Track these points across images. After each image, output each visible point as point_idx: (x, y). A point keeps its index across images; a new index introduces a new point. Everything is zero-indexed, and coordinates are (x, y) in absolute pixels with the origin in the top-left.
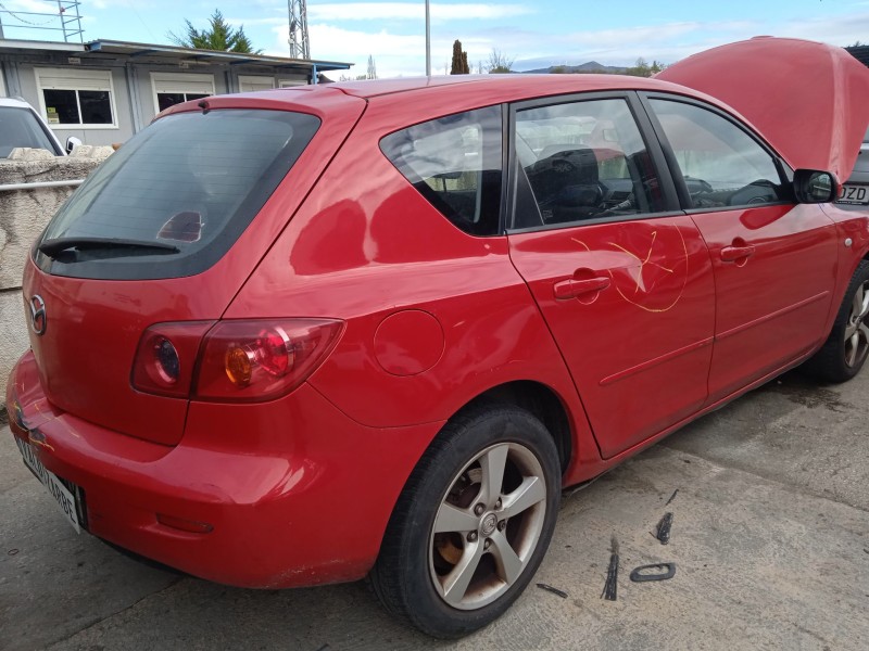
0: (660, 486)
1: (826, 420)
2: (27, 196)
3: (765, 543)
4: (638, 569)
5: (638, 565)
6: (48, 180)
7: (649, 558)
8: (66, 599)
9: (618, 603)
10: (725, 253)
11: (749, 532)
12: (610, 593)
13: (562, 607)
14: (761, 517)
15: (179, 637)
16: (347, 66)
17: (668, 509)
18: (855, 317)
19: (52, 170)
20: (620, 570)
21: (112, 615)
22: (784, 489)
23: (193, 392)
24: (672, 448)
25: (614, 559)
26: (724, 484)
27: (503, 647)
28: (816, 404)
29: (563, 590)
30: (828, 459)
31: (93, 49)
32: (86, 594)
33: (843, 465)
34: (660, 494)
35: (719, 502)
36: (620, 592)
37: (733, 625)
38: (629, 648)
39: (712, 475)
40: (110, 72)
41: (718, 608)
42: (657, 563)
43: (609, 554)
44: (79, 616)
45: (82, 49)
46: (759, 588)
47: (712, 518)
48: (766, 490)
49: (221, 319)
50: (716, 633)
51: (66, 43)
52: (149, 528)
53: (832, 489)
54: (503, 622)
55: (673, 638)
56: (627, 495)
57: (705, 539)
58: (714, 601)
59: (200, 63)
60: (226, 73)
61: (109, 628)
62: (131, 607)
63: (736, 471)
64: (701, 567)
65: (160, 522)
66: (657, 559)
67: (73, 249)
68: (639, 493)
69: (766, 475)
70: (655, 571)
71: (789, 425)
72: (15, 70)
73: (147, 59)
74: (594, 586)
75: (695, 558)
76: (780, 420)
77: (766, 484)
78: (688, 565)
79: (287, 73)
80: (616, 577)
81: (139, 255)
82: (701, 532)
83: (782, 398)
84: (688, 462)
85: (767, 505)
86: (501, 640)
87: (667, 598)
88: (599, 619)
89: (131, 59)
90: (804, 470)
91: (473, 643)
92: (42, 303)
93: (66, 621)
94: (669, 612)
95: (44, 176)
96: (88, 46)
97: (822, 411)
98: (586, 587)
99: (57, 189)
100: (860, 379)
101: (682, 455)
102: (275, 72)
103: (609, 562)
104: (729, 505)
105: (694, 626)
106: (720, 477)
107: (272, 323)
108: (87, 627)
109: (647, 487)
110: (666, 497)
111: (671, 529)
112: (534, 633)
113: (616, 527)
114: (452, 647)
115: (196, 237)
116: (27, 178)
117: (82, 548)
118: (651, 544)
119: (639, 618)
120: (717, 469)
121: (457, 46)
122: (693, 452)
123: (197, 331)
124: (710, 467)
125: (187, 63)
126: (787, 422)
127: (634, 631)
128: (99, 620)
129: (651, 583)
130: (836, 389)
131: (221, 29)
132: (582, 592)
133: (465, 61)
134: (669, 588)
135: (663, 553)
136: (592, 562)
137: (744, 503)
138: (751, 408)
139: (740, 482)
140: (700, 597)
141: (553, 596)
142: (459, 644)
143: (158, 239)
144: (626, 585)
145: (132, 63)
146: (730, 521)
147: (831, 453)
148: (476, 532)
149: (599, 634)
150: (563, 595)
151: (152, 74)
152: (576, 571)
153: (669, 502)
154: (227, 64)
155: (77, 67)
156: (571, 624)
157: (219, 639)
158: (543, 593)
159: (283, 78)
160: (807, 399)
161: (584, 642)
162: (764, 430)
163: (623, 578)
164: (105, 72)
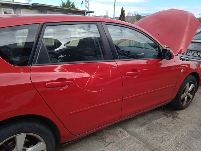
0: (107, 140)
1: (170, 122)
10: (127, 74)
16: (93, 12)
17: (105, 149)
18: (186, 92)
22: (143, 146)
24: (119, 127)
26: (127, 141)
28: (170, 117)
30: (162, 137)
31: (34, 5)
33: (166, 139)
34: (105, 143)
39: (125, 138)
40: (38, 11)
45: (31, 5)
48: (138, 146)
51: (28, 4)
53: (158, 148)
56: (96, 142)
59: (58, 10)
60: (65, 12)
63: (133, 137)
68: (100, 141)
69: (141, 140)
71: (157, 123)
72: (16, 9)
73: (46, 8)
76: (156, 121)
77: (139, 143)
79: (80, 13)
83: (161, 113)
84: (121, 132)
89: (43, 8)
90: (153, 139)
96: (32, 4)
97: (170, 119)
100: (187, 109)
101: (121, 129)
102: (77, 13)
106: (127, 139)
109: (104, 140)
120: (128, 136)
121: (122, 9)
122: (124, 129)
124: (126, 135)
125: (56, 9)
130: (178, 112)
131: (69, 2)
133: (124, 12)
138: (150, 115)
139: (132, 141)
145: (43, 9)
147: (165, 135)
151: (48, 12)
153: (106, 146)
154: (66, 10)
155: (30, 9)
160: (168, 114)
162: (149, 123)
164: (37, 11)
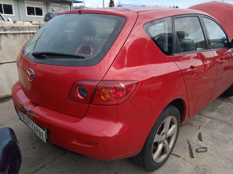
0: (195, 124)
2: (5, 36)
3: (228, 141)
4: (197, 149)
5: (197, 148)
6: (11, 31)
7: (199, 145)
8: (33, 159)
9: (195, 159)
10: (219, 62)
11: (223, 138)
12: (192, 156)
13: (180, 161)
14: (225, 134)
15: (71, 171)
16: (82, 2)
17: (200, 131)
19: (13, 28)
20: (192, 149)
21: (49, 164)
22: (228, 125)
23: (91, 102)
25: (190, 146)
26: (212, 124)
27: (167, 173)
28: (228, 102)
29: (179, 155)
32: (38, 157)
34: (196, 127)
35: (212, 129)
36: (195, 156)
37: (228, 166)
38: (203, 173)
39: (208, 121)
41: (223, 160)
42: (202, 147)
43: (188, 145)
44: (38, 165)
46: (231, 154)
47: (212, 134)
48: (223, 126)
49: (102, 80)
50: (225, 168)
52: (74, 143)
54: (165, 165)
55: (213, 170)
56: (187, 127)
57: (212, 140)
58: (221, 158)
60: (47, 2)
61: (49, 168)
62: (54, 161)
63: (214, 120)
64: (214, 148)
65: (77, 141)
66: (201, 146)
67: (45, 55)
68: (190, 126)
69: (222, 121)
70: (202, 150)
74: (187, 154)
75: (211, 146)
76: (220, 106)
77: (223, 124)
78: (210, 148)
79: (64, 3)
80: (192, 151)
81: (70, 58)
82: (210, 138)
83: (219, 100)
84: (200, 118)
85: (225, 130)
86: (166, 171)
87: (208, 157)
88: (191, 164)
90: (231, 120)
91: (159, 172)
92: (33, 71)
93: (35, 166)
94: (210, 161)
95: (10, 30)
97: (230, 104)
98: (185, 154)
99: (14, 34)
101: (198, 116)
102: (61, 2)
103: (188, 147)
104: (215, 130)
105: (218, 166)
106: (210, 122)
107: (118, 82)
108: (42, 168)
109: (191, 125)
110: (198, 128)
111: (202, 137)
112: (175, 169)
113: (187, 136)
114: (153, 173)
115: (91, 54)
116: (5, 30)
117: (33, 143)
118: (198, 142)
119: (202, 164)
122: (200, 115)
123: (95, 84)
124: (206, 119)
126: (222, 107)
127: (202, 167)
128: (45, 166)
129: (202, 153)
132: (184, 156)
133: (113, 3)
134: (208, 155)
135: (202, 144)
136: (184, 147)
137: (219, 129)
139: (216, 123)
140: (217, 157)
141: (176, 157)
142: (155, 172)
143: (76, 53)
144: (195, 153)
146: (217, 135)
148: (161, 141)
149: (193, 168)
150: (179, 157)
152: (180, 150)
153: (199, 129)
156: (184, 166)
157: (84, 171)
158: (173, 156)
159: (63, 4)
160: (225, 100)
161: (189, 171)
162: (217, 109)
163: (194, 152)
